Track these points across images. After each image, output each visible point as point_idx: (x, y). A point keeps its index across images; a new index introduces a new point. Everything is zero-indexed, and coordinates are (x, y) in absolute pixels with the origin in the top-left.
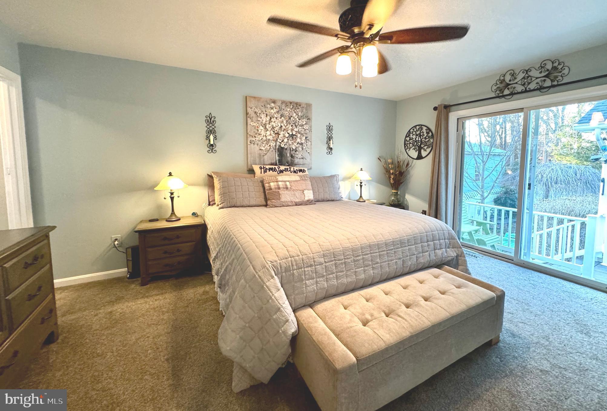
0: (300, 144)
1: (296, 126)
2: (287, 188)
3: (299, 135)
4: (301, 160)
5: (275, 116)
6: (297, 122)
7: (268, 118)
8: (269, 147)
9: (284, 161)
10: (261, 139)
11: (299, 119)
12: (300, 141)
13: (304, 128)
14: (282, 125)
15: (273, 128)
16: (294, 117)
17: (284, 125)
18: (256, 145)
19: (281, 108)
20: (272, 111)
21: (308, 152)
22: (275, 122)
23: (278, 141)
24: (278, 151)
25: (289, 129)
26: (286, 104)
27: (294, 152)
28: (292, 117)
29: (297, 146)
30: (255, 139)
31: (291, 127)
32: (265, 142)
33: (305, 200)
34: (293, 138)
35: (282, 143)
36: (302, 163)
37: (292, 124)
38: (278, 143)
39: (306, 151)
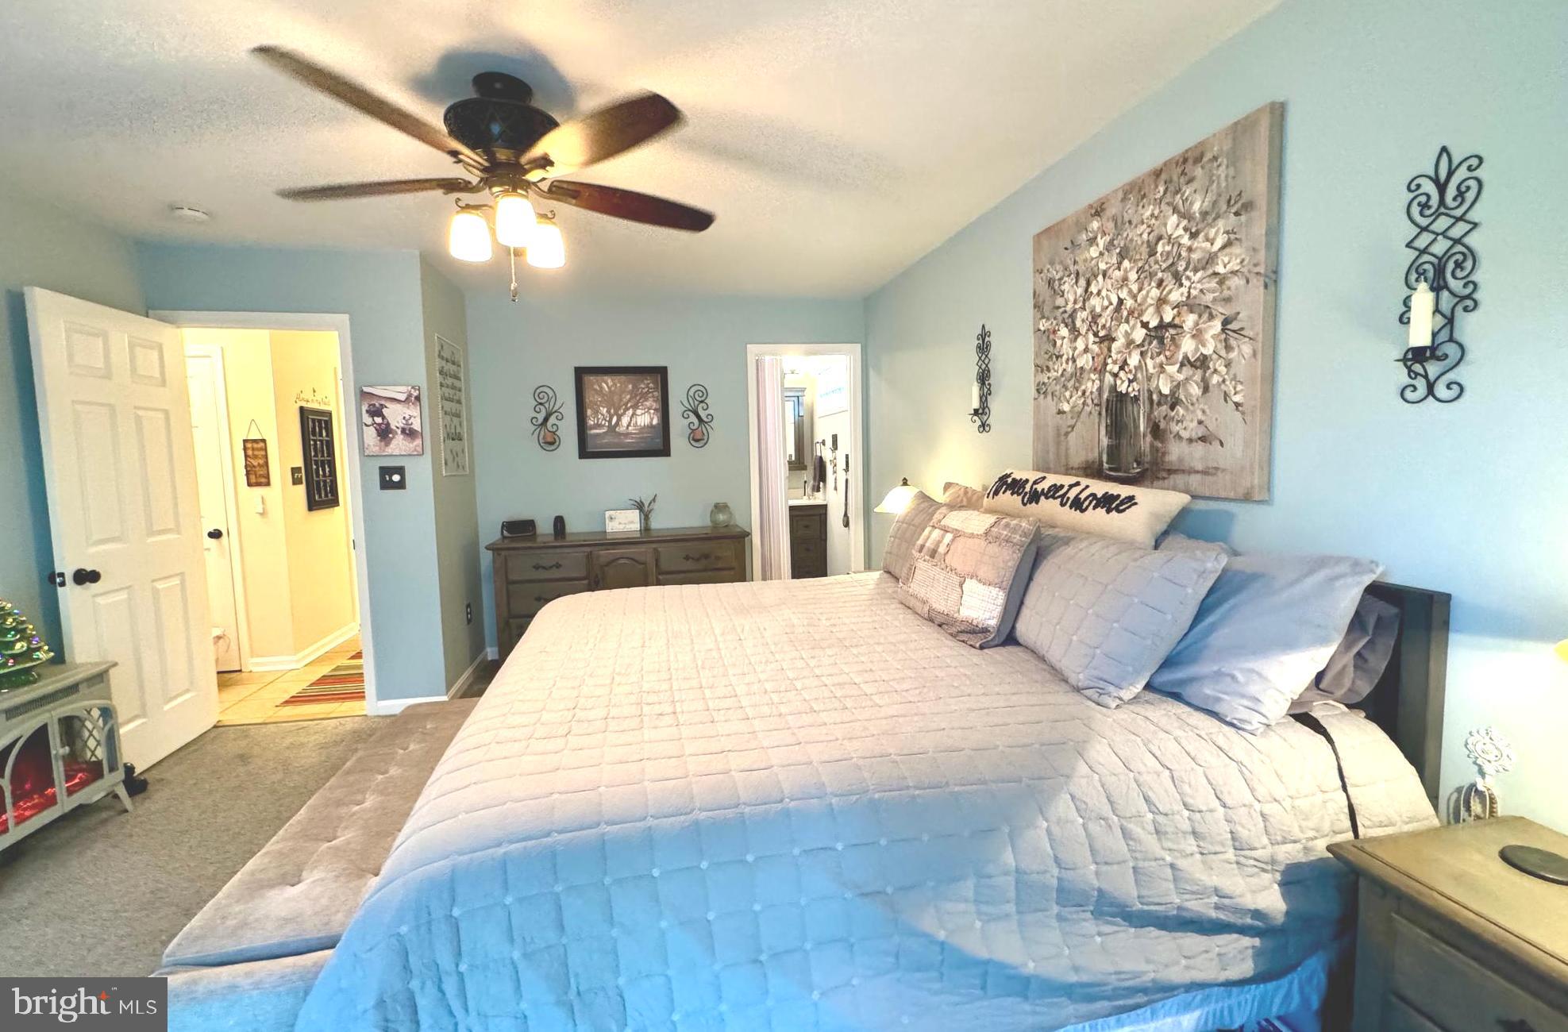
0: (1192, 365)
1: (1177, 277)
2: (933, 553)
3: (1190, 320)
4: (1199, 449)
5: (1103, 266)
6: (1184, 254)
7: (1082, 282)
8: (1083, 399)
9: (1127, 455)
10: (1062, 375)
11: (1194, 236)
12: (1197, 349)
13: (1220, 269)
14: (1124, 294)
15: (1095, 317)
16: (1170, 237)
17: (1130, 291)
18: (1049, 397)
19: (1119, 222)
20: (1094, 252)
21: (1237, 405)
22: (1099, 293)
23: (1109, 368)
24: (1107, 411)
25: (1150, 301)
26: (1140, 191)
27: (1164, 408)
28: (1160, 238)
29: (1181, 377)
30: (1049, 378)
31: (1155, 293)
32: (1072, 382)
33: (956, 615)
34: (1161, 340)
35: (1122, 374)
36: (1200, 467)
37: (1160, 275)
38: (1109, 379)
39: (1226, 395)
